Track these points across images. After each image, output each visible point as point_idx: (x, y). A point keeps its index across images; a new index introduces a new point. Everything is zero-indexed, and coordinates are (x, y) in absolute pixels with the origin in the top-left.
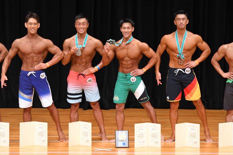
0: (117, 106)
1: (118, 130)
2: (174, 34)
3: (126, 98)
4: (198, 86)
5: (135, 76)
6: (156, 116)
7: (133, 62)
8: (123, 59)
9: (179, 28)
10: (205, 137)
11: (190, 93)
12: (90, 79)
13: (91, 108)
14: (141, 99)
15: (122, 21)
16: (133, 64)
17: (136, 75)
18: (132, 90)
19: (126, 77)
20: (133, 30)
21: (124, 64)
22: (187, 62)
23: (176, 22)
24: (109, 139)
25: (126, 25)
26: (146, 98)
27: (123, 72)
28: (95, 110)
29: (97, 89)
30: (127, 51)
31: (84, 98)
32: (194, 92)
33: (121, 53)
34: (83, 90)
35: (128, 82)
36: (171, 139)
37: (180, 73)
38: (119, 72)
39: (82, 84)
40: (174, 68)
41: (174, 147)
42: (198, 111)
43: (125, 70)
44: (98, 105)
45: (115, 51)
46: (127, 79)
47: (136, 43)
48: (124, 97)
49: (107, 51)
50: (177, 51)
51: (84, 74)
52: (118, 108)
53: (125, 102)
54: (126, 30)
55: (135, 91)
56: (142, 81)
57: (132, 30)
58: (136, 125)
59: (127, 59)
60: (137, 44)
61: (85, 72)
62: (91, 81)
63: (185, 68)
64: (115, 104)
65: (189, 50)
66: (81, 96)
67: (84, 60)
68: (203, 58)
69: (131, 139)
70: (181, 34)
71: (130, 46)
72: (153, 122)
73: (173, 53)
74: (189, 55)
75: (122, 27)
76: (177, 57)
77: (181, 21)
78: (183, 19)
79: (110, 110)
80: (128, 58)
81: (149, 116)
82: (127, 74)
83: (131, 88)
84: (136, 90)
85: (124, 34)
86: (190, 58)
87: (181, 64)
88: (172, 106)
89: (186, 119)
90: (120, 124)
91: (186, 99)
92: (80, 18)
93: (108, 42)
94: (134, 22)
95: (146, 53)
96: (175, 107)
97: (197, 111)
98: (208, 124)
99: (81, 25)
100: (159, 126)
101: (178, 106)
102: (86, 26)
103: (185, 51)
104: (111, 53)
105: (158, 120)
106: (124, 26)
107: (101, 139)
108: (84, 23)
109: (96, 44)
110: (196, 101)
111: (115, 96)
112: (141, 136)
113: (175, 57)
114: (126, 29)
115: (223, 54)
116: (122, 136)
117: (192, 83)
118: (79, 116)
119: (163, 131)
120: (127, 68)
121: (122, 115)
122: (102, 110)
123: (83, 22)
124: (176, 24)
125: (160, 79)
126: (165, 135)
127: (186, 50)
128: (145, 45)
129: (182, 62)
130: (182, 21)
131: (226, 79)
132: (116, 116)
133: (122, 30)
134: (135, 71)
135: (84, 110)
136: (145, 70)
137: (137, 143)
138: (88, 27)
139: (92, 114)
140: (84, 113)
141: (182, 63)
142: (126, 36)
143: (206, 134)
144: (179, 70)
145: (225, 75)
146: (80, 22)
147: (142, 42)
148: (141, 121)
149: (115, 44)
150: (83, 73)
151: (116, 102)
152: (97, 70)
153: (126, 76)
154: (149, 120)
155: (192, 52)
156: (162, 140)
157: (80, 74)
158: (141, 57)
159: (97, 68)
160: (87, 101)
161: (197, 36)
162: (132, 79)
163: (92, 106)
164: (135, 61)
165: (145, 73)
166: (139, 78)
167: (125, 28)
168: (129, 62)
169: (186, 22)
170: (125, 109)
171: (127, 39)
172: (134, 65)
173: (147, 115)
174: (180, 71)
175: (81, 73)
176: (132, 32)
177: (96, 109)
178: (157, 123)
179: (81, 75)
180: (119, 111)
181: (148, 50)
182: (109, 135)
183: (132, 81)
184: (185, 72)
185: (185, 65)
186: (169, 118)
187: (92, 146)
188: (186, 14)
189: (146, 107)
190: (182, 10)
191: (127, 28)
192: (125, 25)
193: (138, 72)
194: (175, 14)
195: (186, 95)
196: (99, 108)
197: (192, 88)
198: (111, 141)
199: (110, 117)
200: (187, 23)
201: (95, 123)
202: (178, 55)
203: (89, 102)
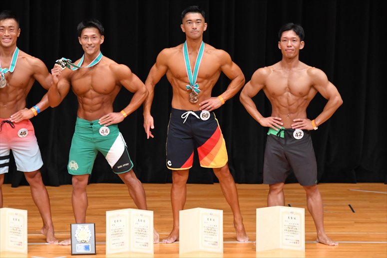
0: (74, 180)
1: (76, 223)
2: (182, 48)
3: (91, 164)
4: (222, 142)
5: (107, 125)
6: (145, 196)
7: (103, 99)
8: (84, 94)
9: (189, 38)
10: (235, 233)
11: (209, 155)
12: (23, 130)
13: (27, 184)
14: (119, 167)
15: (81, 25)
16: (102, 103)
17: (109, 124)
18: (102, 150)
19: (91, 126)
20: (102, 41)
21: (86, 104)
22: (204, 100)
23: (184, 27)
24: (60, 240)
25: (89, 32)
26: (127, 164)
27: (86, 118)
28: (35, 187)
29: (37, 147)
30: (92, 79)
31: (12, 164)
32: (217, 153)
33: (80, 84)
34: (11, 151)
35: (95, 136)
36: (171, 237)
37: (192, 118)
38: (78, 119)
39: (8, 140)
40: (181, 109)
41: (178, 252)
42: (223, 186)
43: (89, 114)
44: (39, 178)
45: (70, 79)
46: (92, 130)
47: (109, 64)
48: (87, 164)
49: (56, 79)
50: (186, 78)
51: (12, 121)
52: (77, 183)
53: (90, 173)
54: (90, 41)
55: (107, 152)
56: (120, 134)
57: (100, 41)
58: (110, 214)
59: (91, 94)
60: (110, 67)
61: (13, 118)
62: (25, 133)
63: (200, 109)
64: (71, 176)
65: (207, 77)
66: (7, 161)
67: (11, 96)
68: (233, 93)
69: (99, 239)
70: (194, 49)
71: (97, 69)
72: (139, 207)
73: (179, 81)
74: (206, 86)
75: (82, 36)
76: (186, 90)
77: (193, 26)
78: (197, 21)
79: (62, 187)
80: (93, 92)
81: (133, 196)
82: (93, 122)
83: (101, 146)
84: (109, 150)
85: (87, 49)
86: (209, 91)
87: (195, 102)
88: (176, 177)
89: (198, 201)
90: (79, 212)
91: (202, 166)
92: (5, 18)
93: (58, 63)
94: (104, 26)
95: (126, 83)
96: (180, 180)
97: (221, 187)
98: (241, 209)
99: (7, 31)
100: (150, 214)
101: (185, 177)
102: (15, 33)
103: (200, 80)
104: (63, 84)
105: (148, 205)
106: (85, 34)
107: (45, 240)
108: (11, 27)
109: (34, 66)
110: (219, 169)
111: (72, 161)
112: (118, 233)
113: (182, 89)
114: (90, 39)
115: (262, 84)
116: (83, 233)
117: (212, 137)
118: (4, 198)
119: (157, 224)
120: (93, 111)
121: (83, 196)
122: (47, 187)
123: (9, 25)
124: (184, 31)
125: (153, 127)
126: (162, 231)
127: (202, 78)
128: (124, 69)
129: (196, 98)
130: (195, 25)
131: (267, 129)
132: (72, 198)
133: (83, 41)
134: (107, 115)
135: (12, 186)
136: (124, 114)
137: (111, 246)
138: (18, 36)
139: (28, 194)
140: (12, 192)
141: (196, 100)
142: (90, 51)
143: (238, 228)
144: (189, 113)
145: (264, 122)
146: (4, 25)
147: (119, 63)
148: (117, 206)
149: (71, 66)
150: (11, 119)
151: (73, 172)
152: (36, 114)
153: (92, 124)
154: (133, 204)
155: (212, 82)
156: (155, 240)
157: (4, 122)
158: (117, 91)
159: (35, 110)
160: (18, 170)
161: (221, 53)
162: (103, 130)
163: (29, 180)
164: (106, 97)
165: (126, 119)
166: (116, 128)
167: (87, 37)
168: (96, 100)
169: (203, 28)
170: (88, 184)
171: (91, 57)
172: (105, 105)
173: (129, 195)
174: (190, 115)
175: (6, 120)
176: (101, 45)
177: (35, 185)
178: (147, 209)
179: (6, 123)
180: (78, 189)
181: (130, 78)
182: (59, 232)
183: (102, 134)
184: (199, 116)
185: (200, 105)
186: (170, 199)
187: (28, 252)
188: (203, 13)
189: (126, 181)
190: (195, 5)
191: (91, 37)
192: (86, 32)
193: (112, 118)
194: (182, 13)
195: (202, 158)
196: (41, 182)
197: (212, 147)
198: (64, 244)
199: (63, 199)
200: (205, 29)
201: (35, 211)
202: (188, 86)
203: (23, 173)
